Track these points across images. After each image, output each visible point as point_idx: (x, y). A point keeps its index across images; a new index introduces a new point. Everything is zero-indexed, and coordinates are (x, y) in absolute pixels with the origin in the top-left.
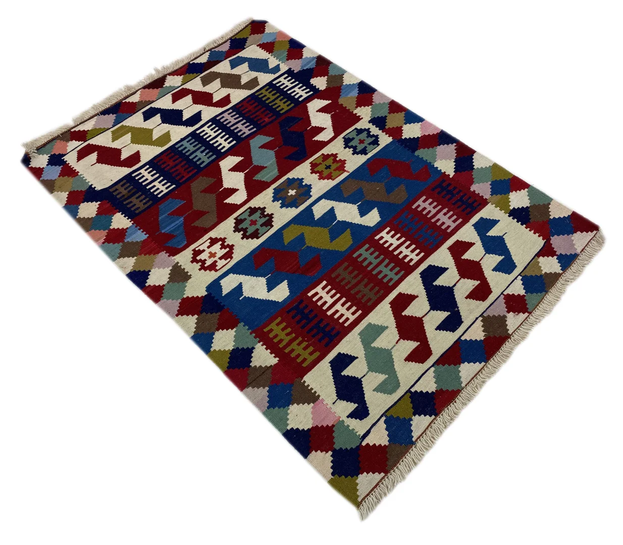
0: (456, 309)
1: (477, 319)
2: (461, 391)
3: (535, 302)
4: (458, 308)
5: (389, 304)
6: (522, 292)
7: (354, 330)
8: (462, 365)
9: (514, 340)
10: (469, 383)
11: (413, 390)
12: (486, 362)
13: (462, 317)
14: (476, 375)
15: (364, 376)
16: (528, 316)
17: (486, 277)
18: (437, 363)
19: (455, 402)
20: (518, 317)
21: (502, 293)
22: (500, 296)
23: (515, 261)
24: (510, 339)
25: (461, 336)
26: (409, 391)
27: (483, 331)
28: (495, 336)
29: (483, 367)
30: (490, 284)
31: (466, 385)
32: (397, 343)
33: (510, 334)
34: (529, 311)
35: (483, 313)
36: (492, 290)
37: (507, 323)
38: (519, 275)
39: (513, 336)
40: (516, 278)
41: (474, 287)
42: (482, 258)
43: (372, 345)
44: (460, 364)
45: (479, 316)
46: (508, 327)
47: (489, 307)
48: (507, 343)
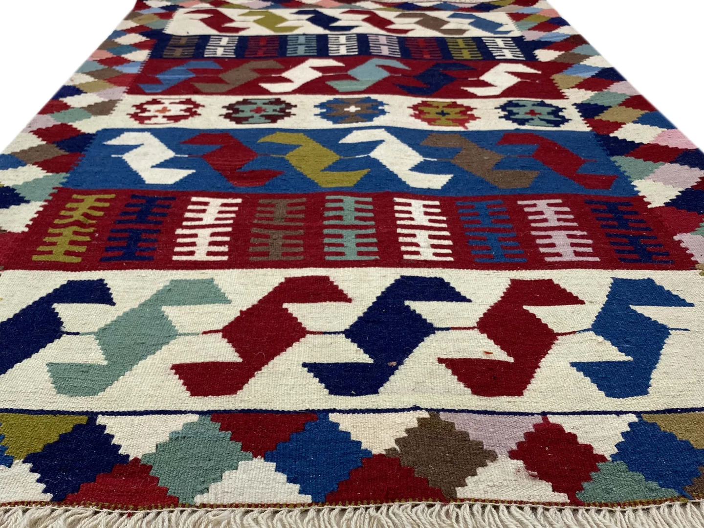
0: (394, 364)
1: (416, 408)
2: (176, 506)
3: (619, 493)
4: (400, 363)
5: (286, 278)
6: (606, 447)
7: (170, 272)
8: (259, 462)
9: (447, 513)
10: (218, 506)
11: (101, 420)
12: (315, 502)
13: (387, 385)
14: (256, 506)
15: (78, 334)
16: (563, 504)
17: (540, 364)
18: (215, 415)
19: (130, 515)
20: (529, 482)
21: (544, 414)
22: (532, 414)
23: (651, 382)
24: (442, 506)
25: (334, 411)
26: (92, 416)
27: (398, 441)
28: (410, 471)
29: (295, 506)
30: (533, 381)
31: (204, 506)
32: (205, 333)
33: (459, 496)
34: (579, 496)
35: (443, 410)
36: (526, 392)
37: (480, 470)
38: (638, 414)
39: (459, 507)
40: (618, 413)
41: (484, 357)
42: (574, 332)
43: (164, 308)
44: (255, 456)
45: (427, 410)
46: (469, 480)
47: (474, 412)
48: (423, 505)
